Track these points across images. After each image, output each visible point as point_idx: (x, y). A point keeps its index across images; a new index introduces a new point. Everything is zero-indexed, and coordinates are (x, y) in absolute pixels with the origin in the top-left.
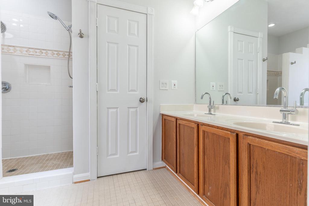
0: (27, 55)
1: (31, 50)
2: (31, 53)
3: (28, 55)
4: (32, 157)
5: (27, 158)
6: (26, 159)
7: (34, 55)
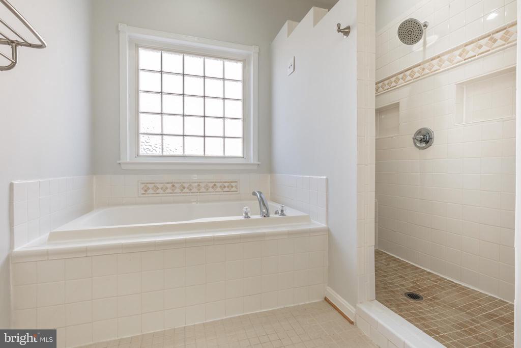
0: (461, 63)
1: (469, 48)
2: (471, 54)
3: (464, 62)
4: (463, 288)
5: (455, 285)
6: (452, 286)
7: (475, 56)
